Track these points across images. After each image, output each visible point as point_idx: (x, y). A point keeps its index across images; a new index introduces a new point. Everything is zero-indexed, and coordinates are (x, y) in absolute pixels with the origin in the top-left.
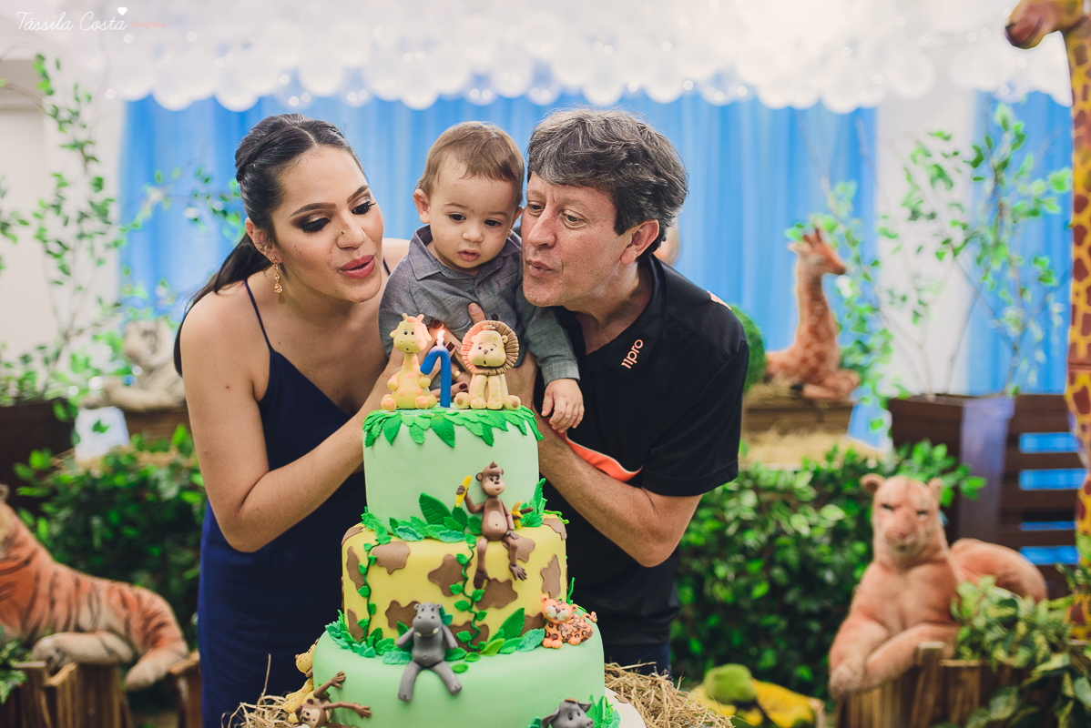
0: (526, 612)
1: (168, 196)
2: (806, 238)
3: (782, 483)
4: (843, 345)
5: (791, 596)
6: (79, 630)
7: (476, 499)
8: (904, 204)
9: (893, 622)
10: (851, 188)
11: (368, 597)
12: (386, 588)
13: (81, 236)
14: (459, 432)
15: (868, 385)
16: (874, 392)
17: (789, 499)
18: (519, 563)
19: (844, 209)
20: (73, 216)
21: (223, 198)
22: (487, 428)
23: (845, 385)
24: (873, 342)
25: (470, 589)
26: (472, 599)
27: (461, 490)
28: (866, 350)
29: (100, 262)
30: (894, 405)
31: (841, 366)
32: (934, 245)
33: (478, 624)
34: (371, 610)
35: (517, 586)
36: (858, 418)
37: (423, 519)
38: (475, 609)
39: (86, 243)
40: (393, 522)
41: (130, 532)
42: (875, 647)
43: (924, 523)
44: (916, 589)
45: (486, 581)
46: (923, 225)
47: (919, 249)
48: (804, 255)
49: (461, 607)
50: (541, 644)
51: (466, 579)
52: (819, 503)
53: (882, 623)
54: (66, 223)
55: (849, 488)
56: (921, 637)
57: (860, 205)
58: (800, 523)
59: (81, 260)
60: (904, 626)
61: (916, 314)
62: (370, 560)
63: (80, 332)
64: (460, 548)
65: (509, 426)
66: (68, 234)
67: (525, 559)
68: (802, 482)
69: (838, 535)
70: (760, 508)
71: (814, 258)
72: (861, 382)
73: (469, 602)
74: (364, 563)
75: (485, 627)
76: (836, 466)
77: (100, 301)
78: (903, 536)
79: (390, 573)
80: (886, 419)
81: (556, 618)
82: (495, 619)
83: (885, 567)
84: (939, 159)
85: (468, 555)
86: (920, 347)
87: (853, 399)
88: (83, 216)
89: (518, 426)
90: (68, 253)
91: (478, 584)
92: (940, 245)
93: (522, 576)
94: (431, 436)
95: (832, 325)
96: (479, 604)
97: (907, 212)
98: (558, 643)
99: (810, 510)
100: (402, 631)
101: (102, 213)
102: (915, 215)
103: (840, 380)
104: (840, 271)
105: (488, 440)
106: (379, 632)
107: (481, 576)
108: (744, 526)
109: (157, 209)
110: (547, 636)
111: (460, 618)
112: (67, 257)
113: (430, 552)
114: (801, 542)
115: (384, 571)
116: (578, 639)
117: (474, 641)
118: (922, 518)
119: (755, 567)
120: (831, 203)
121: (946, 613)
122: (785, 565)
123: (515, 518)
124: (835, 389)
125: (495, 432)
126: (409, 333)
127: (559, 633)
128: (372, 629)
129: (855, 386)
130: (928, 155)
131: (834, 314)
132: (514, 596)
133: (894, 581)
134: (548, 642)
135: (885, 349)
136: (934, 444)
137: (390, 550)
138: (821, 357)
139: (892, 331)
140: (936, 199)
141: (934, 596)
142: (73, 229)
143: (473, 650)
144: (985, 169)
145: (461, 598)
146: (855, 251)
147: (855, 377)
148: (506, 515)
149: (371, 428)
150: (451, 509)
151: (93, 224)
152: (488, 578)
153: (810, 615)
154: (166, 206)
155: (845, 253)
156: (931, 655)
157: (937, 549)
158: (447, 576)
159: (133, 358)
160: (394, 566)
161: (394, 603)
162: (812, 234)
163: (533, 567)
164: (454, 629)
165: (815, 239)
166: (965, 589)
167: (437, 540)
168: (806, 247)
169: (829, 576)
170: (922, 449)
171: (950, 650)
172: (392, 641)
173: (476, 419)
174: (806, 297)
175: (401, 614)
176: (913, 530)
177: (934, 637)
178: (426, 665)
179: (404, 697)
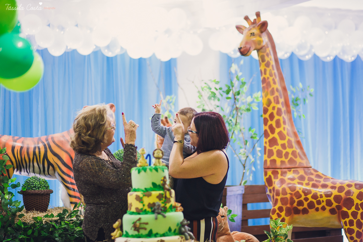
0: (172, 205)
11: (143, 203)
12: (147, 200)
14: (159, 170)
18: (171, 194)
22: (163, 169)
25: (164, 199)
27: (162, 180)
33: (165, 206)
34: (144, 205)
35: (171, 199)
37: (153, 187)
40: (145, 189)
45: (166, 198)
49: (162, 203)
50: (175, 211)
51: (163, 197)
62: (144, 196)
64: (162, 192)
74: (141, 196)
75: (167, 207)
81: (177, 206)
82: (168, 205)
84: (213, 90)
93: (172, 197)
94: (154, 171)
96: (165, 202)
98: (178, 211)
100: (151, 208)
105: (163, 171)
106: (146, 210)
107: (166, 197)
110: (176, 209)
111: (162, 205)
113: (155, 193)
115: (147, 197)
116: (181, 211)
117: (165, 210)
118: (223, 218)
127: (178, 209)
128: (144, 209)
130: (210, 89)
137: (147, 193)
144: (231, 95)
145: (162, 201)
150: (158, 185)
157: (227, 230)
158: (160, 197)
160: (149, 195)
161: (149, 203)
167: (156, 191)
172: (149, 211)
175: (152, 206)
178: (159, 213)
179: (156, 219)
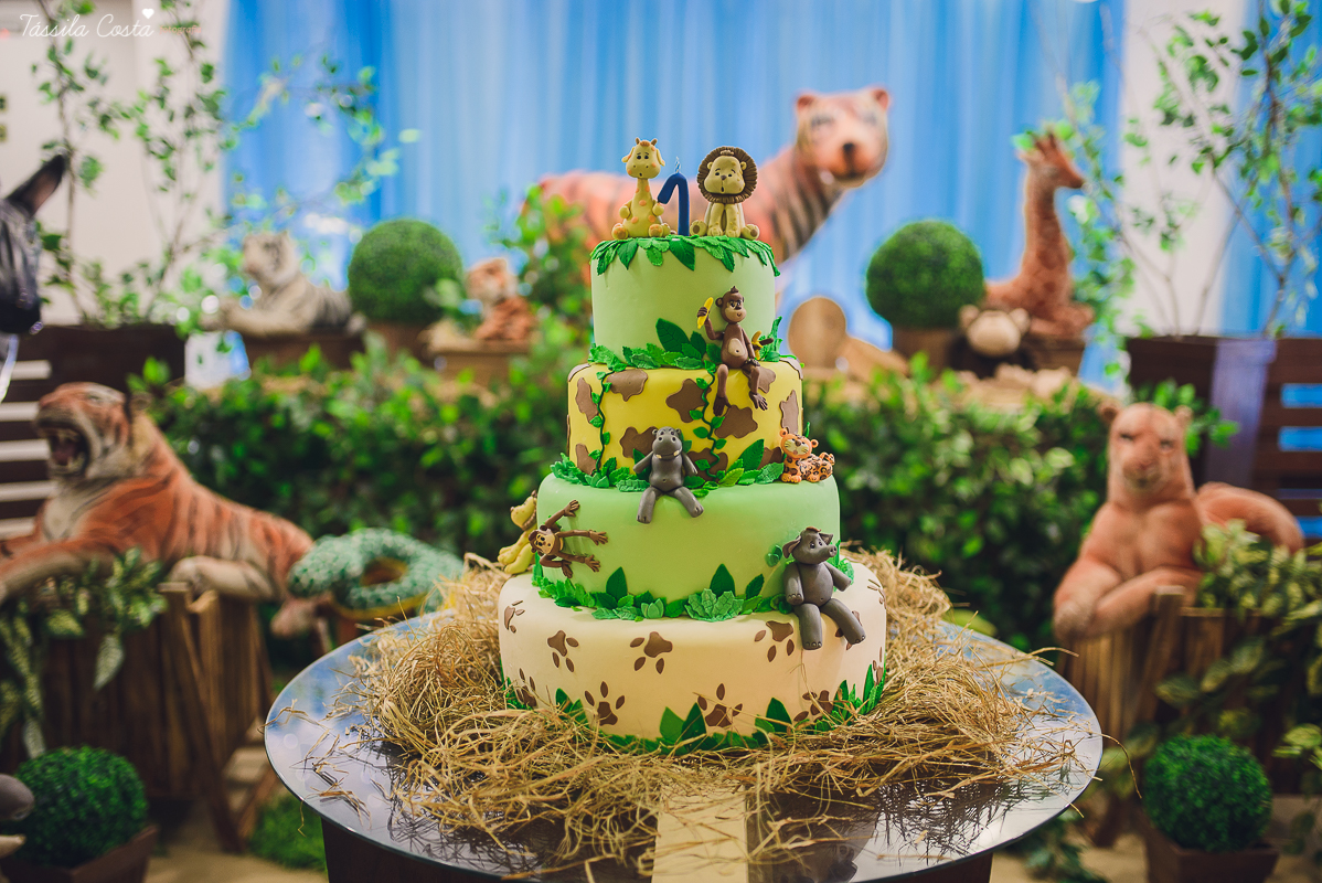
0: (765, 445)
1: (288, 88)
2: (1039, 146)
3: (1002, 425)
4: (1076, 275)
5: (1008, 555)
6: (218, 557)
7: (717, 325)
8: (1156, 107)
9: (1127, 566)
10: (1093, 89)
11: (602, 426)
12: (622, 415)
13: (189, 134)
14: (700, 255)
15: (1103, 324)
16: (1112, 331)
17: (1010, 442)
18: (758, 391)
19: (1085, 115)
20: (179, 108)
21: (352, 91)
22: (728, 252)
23: (1076, 323)
24: (1112, 272)
25: (709, 415)
26: (712, 425)
27: (703, 312)
28: (1102, 281)
29: (208, 166)
30: (1134, 346)
31: (1074, 298)
32: (1191, 153)
33: (716, 452)
34: (604, 439)
35: (757, 414)
36: (1091, 360)
37: (660, 345)
38: (714, 436)
39: (193, 142)
40: (627, 351)
41: (257, 468)
42: (1107, 592)
43: (1169, 455)
44: (1155, 530)
45: (726, 408)
46: (1177, 131)
47: (1173, 159)
48: (1035, 165)
49: (700, 433)
50: (779, 480)
51: (705, 404)
52: (1043, 448)
53: (1115, 568)
54: (171, 118)
55: (1078, 433)
56: (1159, 582)
57: (1103, 109)
58: (1021, 470)
59: (188, 164)
60: (1140, 570)
61: (1165, 237)
62: (605, 388)
63: (187, 248)
64: (702, 375)
65: (749, 252)
66: (174, 132)
67: (766, 389)
68: (1025, 424)
69: (1065, 485)
70: (977, 454)
71: (1047, 168)
72: (1095, 318)
73: (708, 428)
74: (598, 390)
75: (724, 456)
76: (1064, 409)
77: (209, 212)
78: (1143, 467)
79: (626, 399)
80: (1123, 361)
81: (796, 452)
82: (734, 448)
83: (1120, 507)
84: (1202, 49)
85: (708, 379)
86: (1168, 280)
87: (1086, 336)
88: (190, 112)
89: (758, 254)
90: (175, 152)
91: (717, 410)
92: (1198, 155)
93: (763, 405)
94: (670, 258)
95: (1066, 252)
96: (718, 432)
97: (1159, 116)
98: (798, 477)
99: (1034, 454)
101: (212, 106)
102: (1169, 118)
103: (1072, 315)
104: (1076, 184)
105: (729, 265)
106: (613, 462)
107: (721, 401)
108: (957, 473)
109: (275, 103)
110: (787, 470)
111: (699, 445)
112: (174, 159)
113: (667, 379)
114: (1022, 493)
115: (620, 397)
116: (817, 477)
117: (712, 471)
118: (1166, 449)
119: (967, 520)
120: (1067, 105)
121: (1188, 556)
122: (1002, 519)
123: (756, 348)
124: (1066, 325)
125: (736, 257)
126: (643, 157)
127: (798, 468)
128: (606, 458)
129: (1088, 323)
130: (1190, 43)
131: (1069, 238)
132: (754, 426)
133: (1130, 522)
134: (788, 476)
135: (1126, 280)
136: (1180, 383)
137: (626, 376)
138: (1050, 288)
139: (1137, 261)
140: (1197, 100)
141: (1175, 539)
142: (180, 125)
143: (712, 479)
145: (699, 423)
146: (1093, 164)
147: (1089, 312)
148: (747, 344)
149: (604, 255)
150: (689, 336)
151: (203, 120)
152: (728, 405)
153: (1028, 578)
154: (285, 101)
155: (1083, 166)
156: (1169, 601)
157: (1181, 487)
158: (686, 401)
159: (255, 274)
160: (630, 391)
161: (630, 431)
162: (1046, 142)
163: (773, 397)
164: (693, 456)
165: (1048, 146)
166: (1212, 532)
167: (676, 367)
168: (1037, 155)
169: (1053, 531)
170: (1166, 390)
171: (1190, 598)
172: (627, 471)
173: (717, 243)
174: (1035, 217)
175: (637, 442)
176: (1155, 461)
177: (1174, 583)
178: (665, 490)
179: (645, 519)
